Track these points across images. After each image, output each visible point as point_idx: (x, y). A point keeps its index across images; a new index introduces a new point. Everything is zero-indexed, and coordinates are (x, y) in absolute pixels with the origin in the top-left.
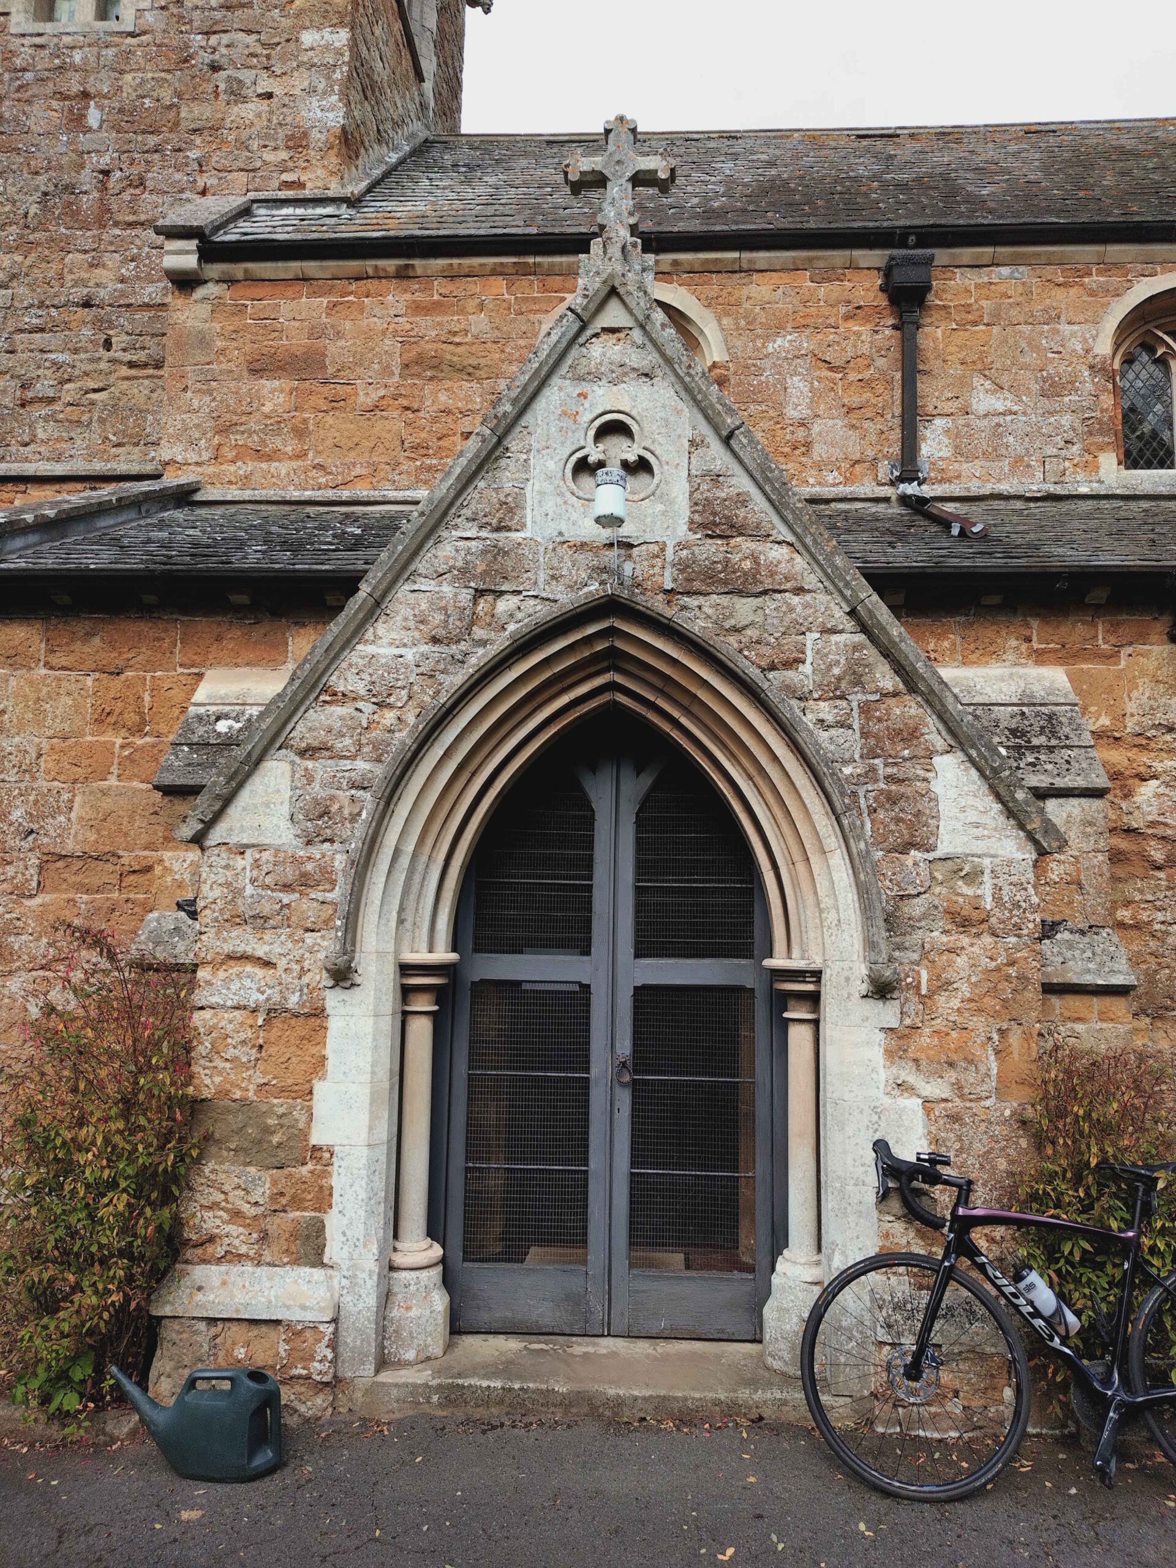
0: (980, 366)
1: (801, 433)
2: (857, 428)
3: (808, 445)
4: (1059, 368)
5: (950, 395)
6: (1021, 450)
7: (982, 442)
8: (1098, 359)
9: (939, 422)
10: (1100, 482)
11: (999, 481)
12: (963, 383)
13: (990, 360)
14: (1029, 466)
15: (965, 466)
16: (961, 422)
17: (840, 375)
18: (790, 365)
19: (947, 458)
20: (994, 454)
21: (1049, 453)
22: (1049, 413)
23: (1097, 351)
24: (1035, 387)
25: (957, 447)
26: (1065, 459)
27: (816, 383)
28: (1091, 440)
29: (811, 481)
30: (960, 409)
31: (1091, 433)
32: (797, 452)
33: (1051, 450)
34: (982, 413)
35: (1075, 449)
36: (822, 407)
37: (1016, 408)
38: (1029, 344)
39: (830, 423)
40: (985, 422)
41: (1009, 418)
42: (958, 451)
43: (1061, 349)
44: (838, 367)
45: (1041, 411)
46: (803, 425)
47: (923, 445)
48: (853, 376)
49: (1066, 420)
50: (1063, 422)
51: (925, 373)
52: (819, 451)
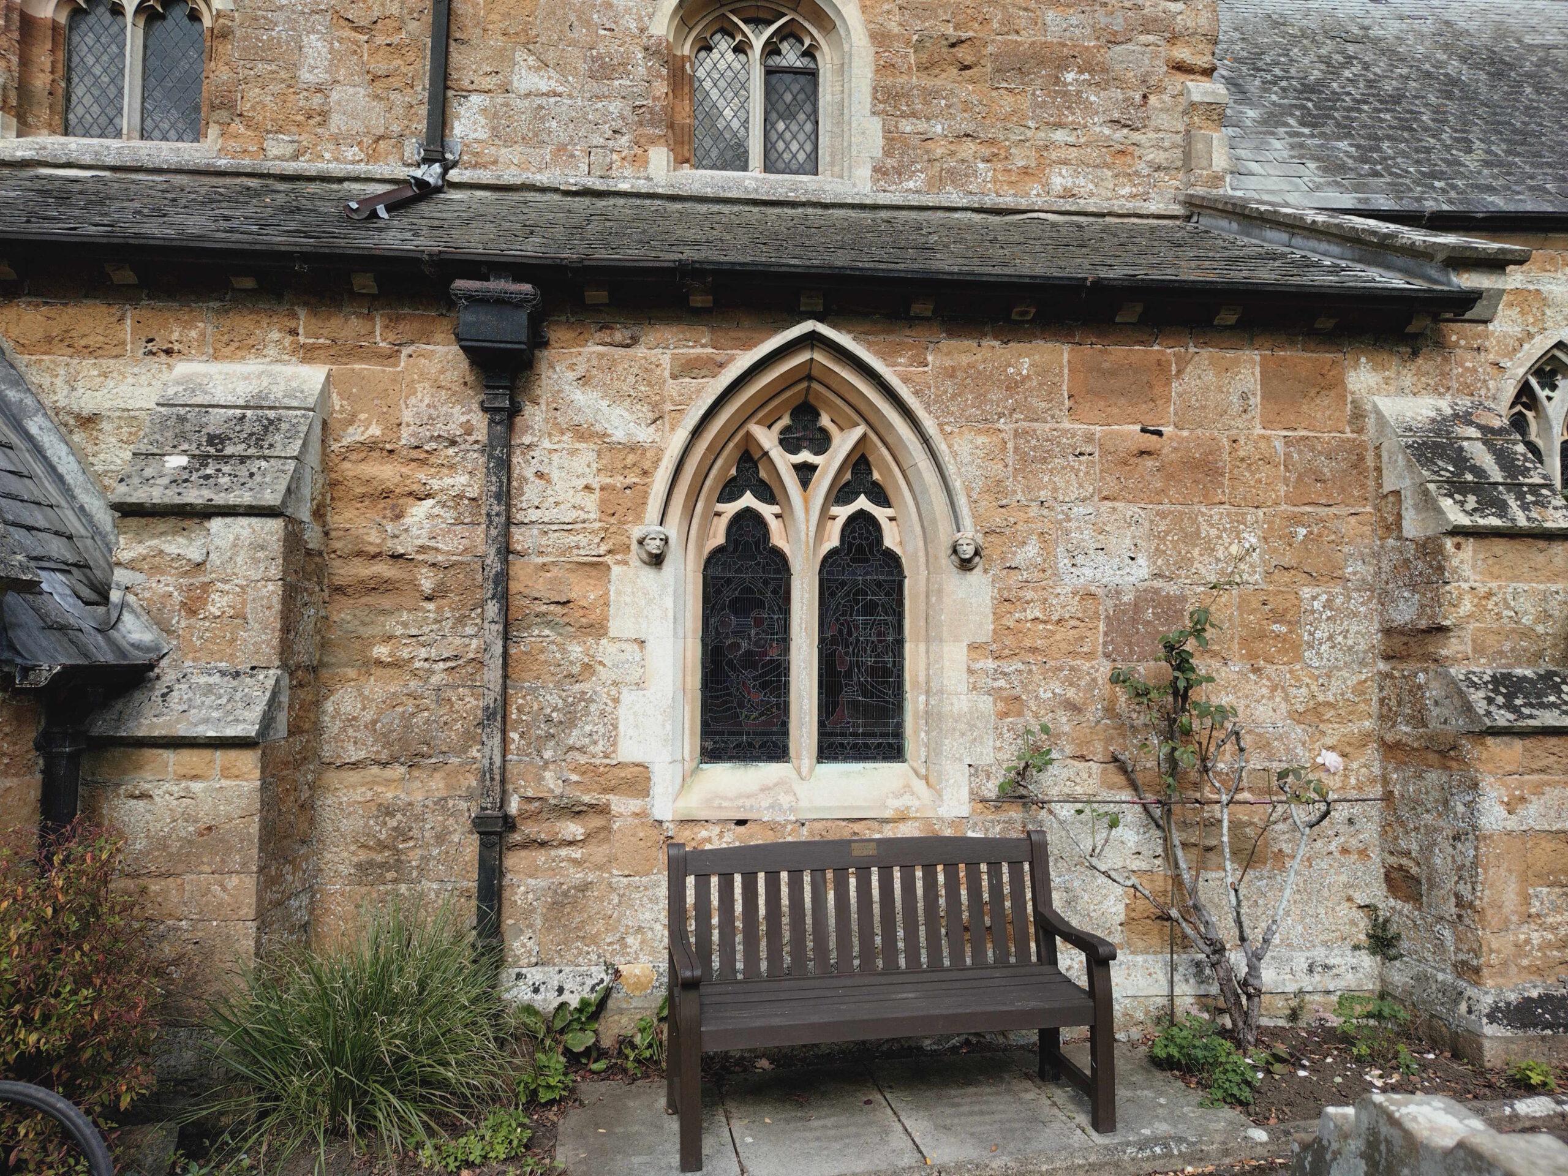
0: (523, 39)
1: (317, 100)
2: (382, 99)
3: (324, 115)
4: (609, 47)
5: (489, 69)
6: (564, 138)
7: (522, 123)
8: (653, 40)
9: (475, 99)
10: (648, 179)
11: (540, 170)
12: (504, 57)
13: (534, 32)
14: (572, 156)
15: (503, 151)
16: (500, 100)
17: (366, 38)
18: (307, 20)
19: (484, 141)
20: (535, 140)
21: (595, 143)
22: (597, 97)
23: (653, 31)
24: (583, 67)
25: (494, 129)
26: (612, 151)
27: (337, 44)
28: (641, 131)
29: (327, 156)
30: (500, 86)
31: (641, 124)
32: (312, 122)
33: (600, 141)
34: (522, 92)
35: (624, 140)
36: (342, 71)
37: (560, 89)
38: (579, 18)
39: (351, 90)
40: (526, 103)
41: (552, 100)
42: (495, 133)
43: (613, 26)
44: (363, 28)
45: (588, 95)
46: (319, 90)
47: (456, 124)
48: (380, 40)
49: (615, 107)
50: (611, 109)
51: (463, 42)
52: (337, 122)
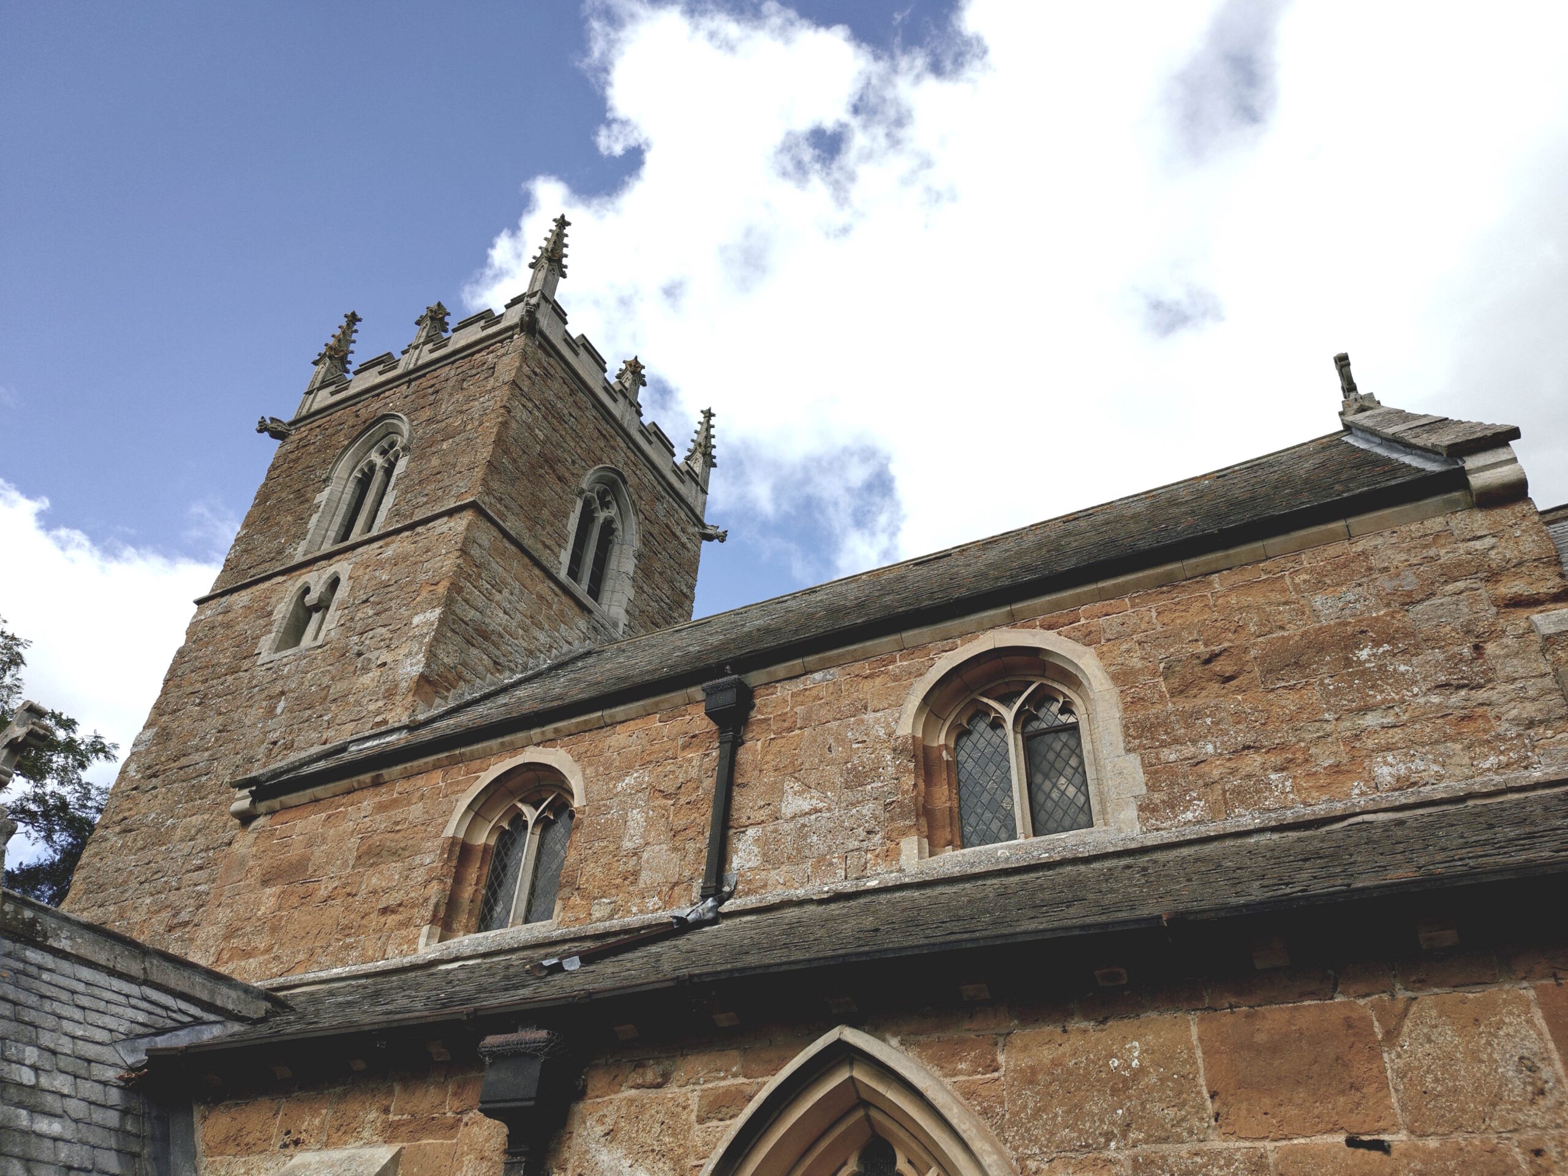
0: (790, 770)
1: (633, 861)
2: (679, 850)
3: (636, 874)
4: (863, 757)
5: (762, 803)
6: (823, 849)
7: (788, 845)
8: (899, 741)
9: (751, 832)
10: (901, 870)
11: (802, 885)
12: (777, 790)
13: (800, 761)
14: (831, 864)
15: (773, 873)
16: (770, 828)
17: (672, 802)
18: (632, 799)
19: (756, 868)
20: (798, 857)
21: (851, 847)
22: (852, 804)
23: (899, 733)
24: (839, 780)
25: (764, 855)
26: (867, 851)
27: (651, 813)
28: (893, 825)
29: (634, 909)
30: (770, 816)
31: (892, 819)
32: (627, 882)
33: (853, 844)
34: (789, 816)
35: (877, 838)
36: (653, 834)
37: (821, 805)
38: (836, 739)
39: (657, 848)
40: (792, 825)
41: (813, 817)
42: (766, 858)
43: (865, 738)
44: (671, 794)
45: (844, 804)
46: (635, 854)
47: (735, 858)
48: (683, 800)
49: (867, 810)
50: (864, 812)
51: (744, 785)
52: (645, 878)
